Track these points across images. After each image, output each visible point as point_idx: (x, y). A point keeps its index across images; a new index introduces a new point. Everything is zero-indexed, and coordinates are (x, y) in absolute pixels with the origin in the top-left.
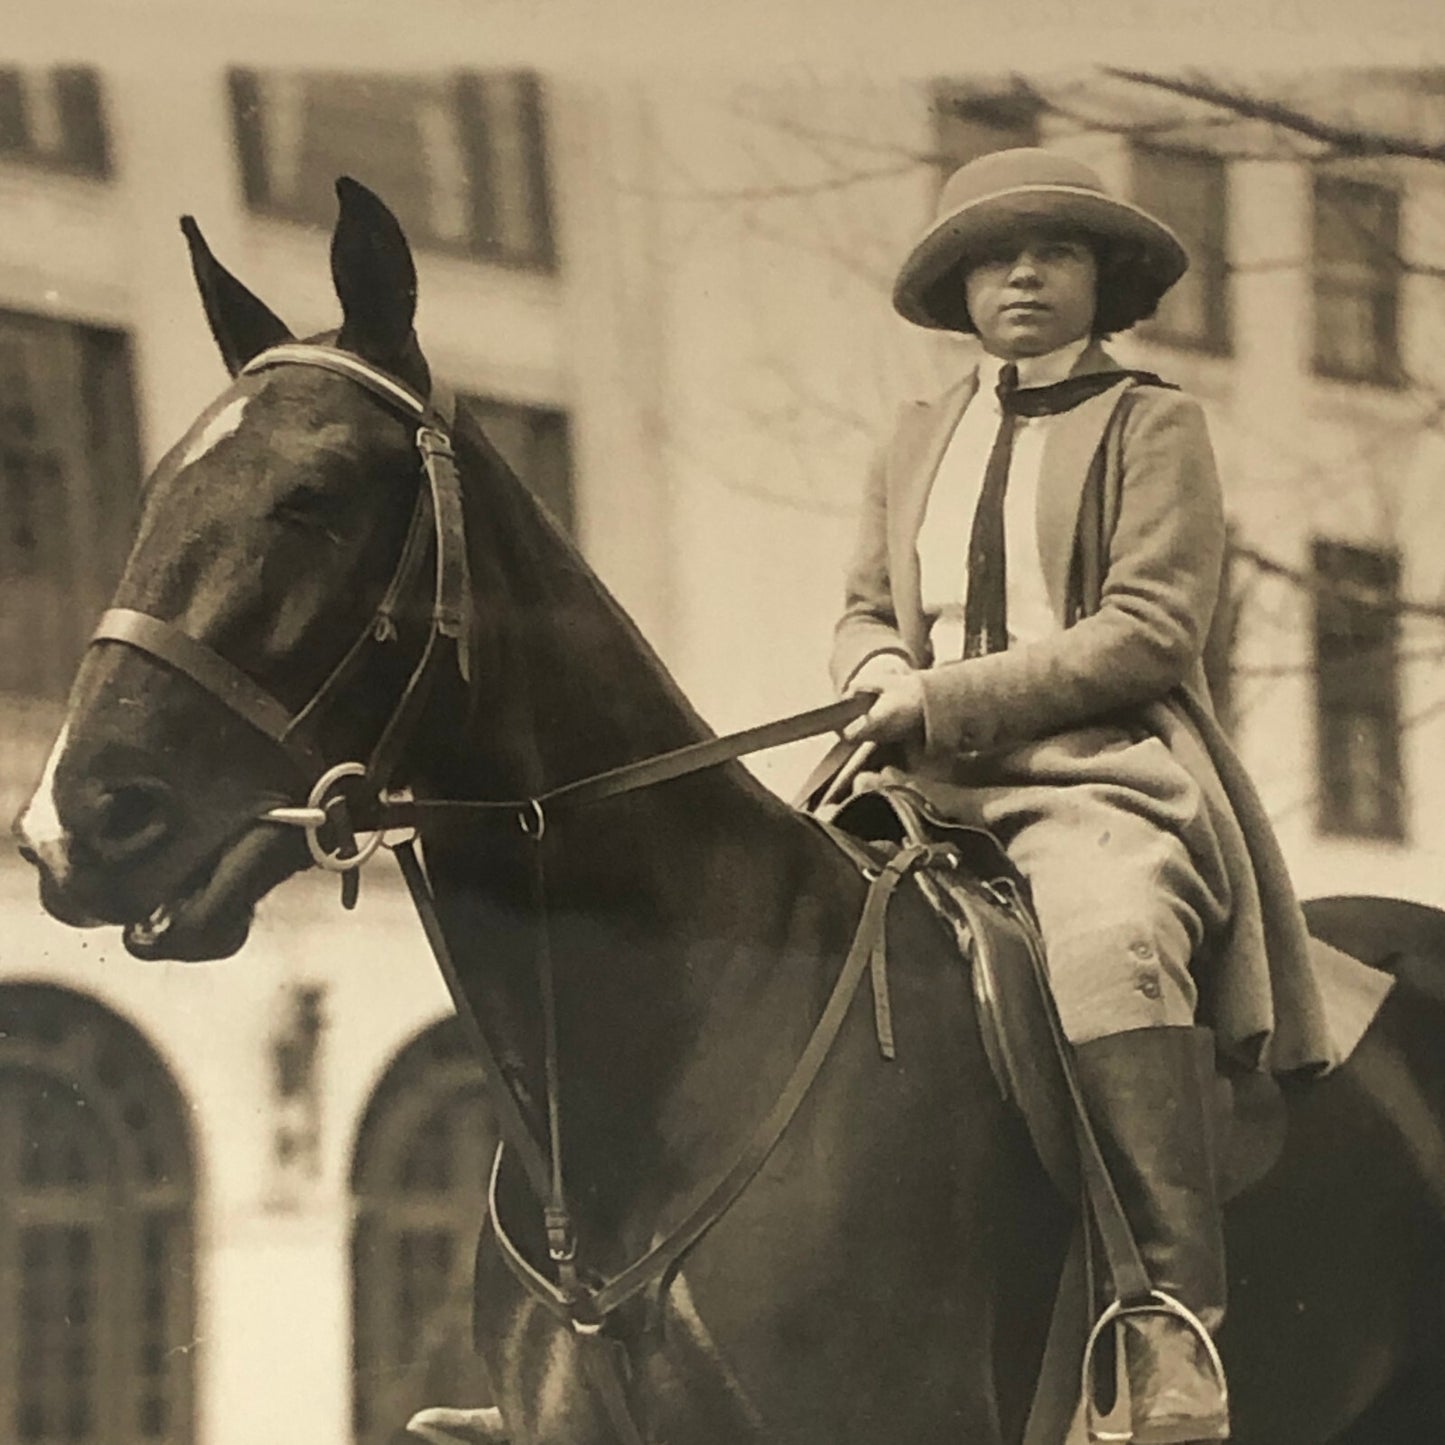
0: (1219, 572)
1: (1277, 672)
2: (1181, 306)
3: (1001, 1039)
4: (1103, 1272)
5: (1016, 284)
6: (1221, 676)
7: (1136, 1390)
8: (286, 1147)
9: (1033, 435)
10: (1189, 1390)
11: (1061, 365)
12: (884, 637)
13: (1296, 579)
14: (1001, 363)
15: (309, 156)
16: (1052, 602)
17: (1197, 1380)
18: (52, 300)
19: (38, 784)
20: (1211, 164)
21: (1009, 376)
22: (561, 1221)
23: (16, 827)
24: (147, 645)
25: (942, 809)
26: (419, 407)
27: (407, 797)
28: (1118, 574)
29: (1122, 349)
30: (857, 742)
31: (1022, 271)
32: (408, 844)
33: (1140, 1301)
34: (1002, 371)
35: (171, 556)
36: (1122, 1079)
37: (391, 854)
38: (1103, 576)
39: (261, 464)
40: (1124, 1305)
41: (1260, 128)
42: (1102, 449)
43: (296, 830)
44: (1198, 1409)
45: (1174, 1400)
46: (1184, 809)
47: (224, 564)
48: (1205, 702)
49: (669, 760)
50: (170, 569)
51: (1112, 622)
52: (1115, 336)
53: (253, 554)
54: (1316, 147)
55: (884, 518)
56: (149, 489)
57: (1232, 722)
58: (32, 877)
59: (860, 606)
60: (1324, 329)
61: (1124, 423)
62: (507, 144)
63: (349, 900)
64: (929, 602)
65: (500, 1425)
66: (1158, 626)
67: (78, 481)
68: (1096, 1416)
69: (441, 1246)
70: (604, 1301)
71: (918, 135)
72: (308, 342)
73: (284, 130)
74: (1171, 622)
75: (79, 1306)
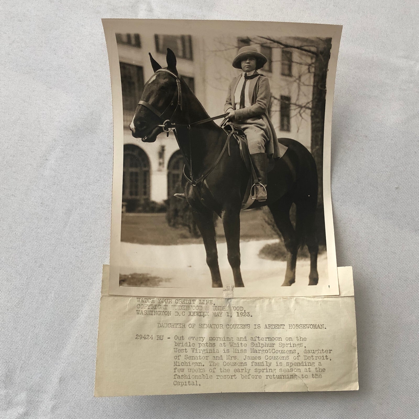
0: (270, 99)
1: (276, 111)
2: (266, 66)
3: (242, 154)
4: (253, 181)
5: (247, 63)
6: (269, 111)
7: (256, 194)
8: (160, 164)
9: (248, 82)
10: (262, 194)
11: (252, 73)
12: (230, 106)
13: (279, 100)
14: (245, 73)
15: (164, 45)
16: (250, 102)
17: (264, 193)
18: (134, 63)
19: (132, 121)
20: (270, 48)
21: (246, 74)
22: (192, 173)
23: (129, 126)
24: (144, 105)
25: (236, 127)
26: (176, 77)
27: (174, 124)
28: (258, 99)
29: (259, 71)
30: (227, 119)
31: (248, 61)
32: (174, 130)
33: (257, 184)
34: (245, 74)
35: (147, 94)
36: (256, 159)
37: (173, 131)
38: (256, 99)
39: (158, 83)
40: (255, 184)
41: (276, 44)
42: (256, 84)
43: (161, 127)
44: (263, 196)
45: (261, 195)
46: (264, 127)
47: (153, 95)
48: (267, 115)
49: (205, 120)
50: (147, 96)
51: (257, 105)
52: (258, 70)
53: (157, 94)
54: (282, 46)
55: (231, 92)
56: (145, 86)
57: (270, 117)
58: (131, 132)
59: (228, 102)
60: (283, 69)
61: (259, 80)
62: (187, 44)
63: (168, 136)
64: (236, 102)
65: (184, 196)
66: (262, 105)
67: (136, 85)
68: (252, 196)
69: (178, 176)
70: (196, 182)
71: (236, 44)
72: (164, 69)
73: (161, 42)
74: (264, 105)
75: (137, 181)
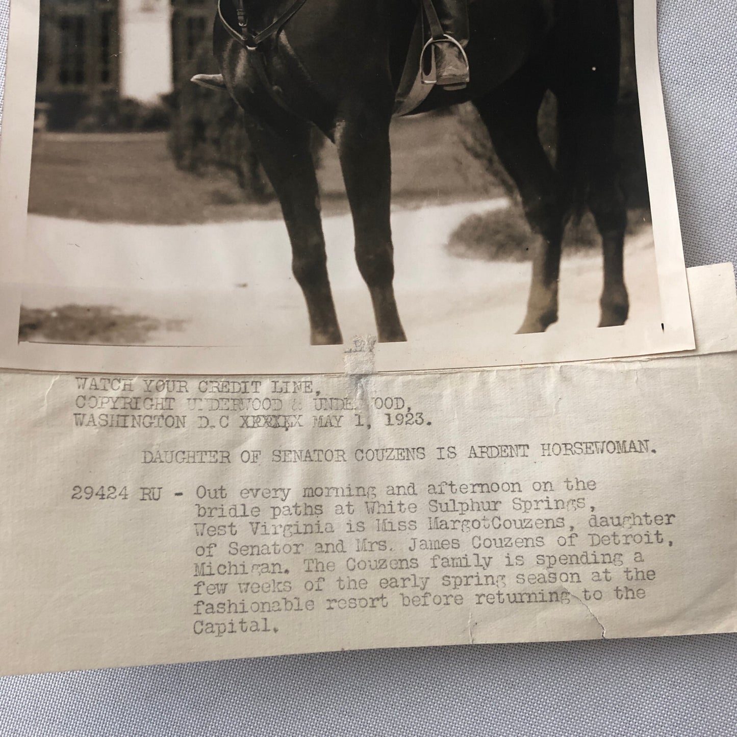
4: (427, 28)
7: (438, 67)
10: (456, 67)
17: (459, 63)
22: (242, 14)
33: (440, 38)
40: (434, 39)
44: (459, 72)
45: (451, 70)
65: (222, 79)
68: (424, 74)
69: (202, 22)
70: (257, 39)
